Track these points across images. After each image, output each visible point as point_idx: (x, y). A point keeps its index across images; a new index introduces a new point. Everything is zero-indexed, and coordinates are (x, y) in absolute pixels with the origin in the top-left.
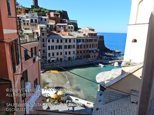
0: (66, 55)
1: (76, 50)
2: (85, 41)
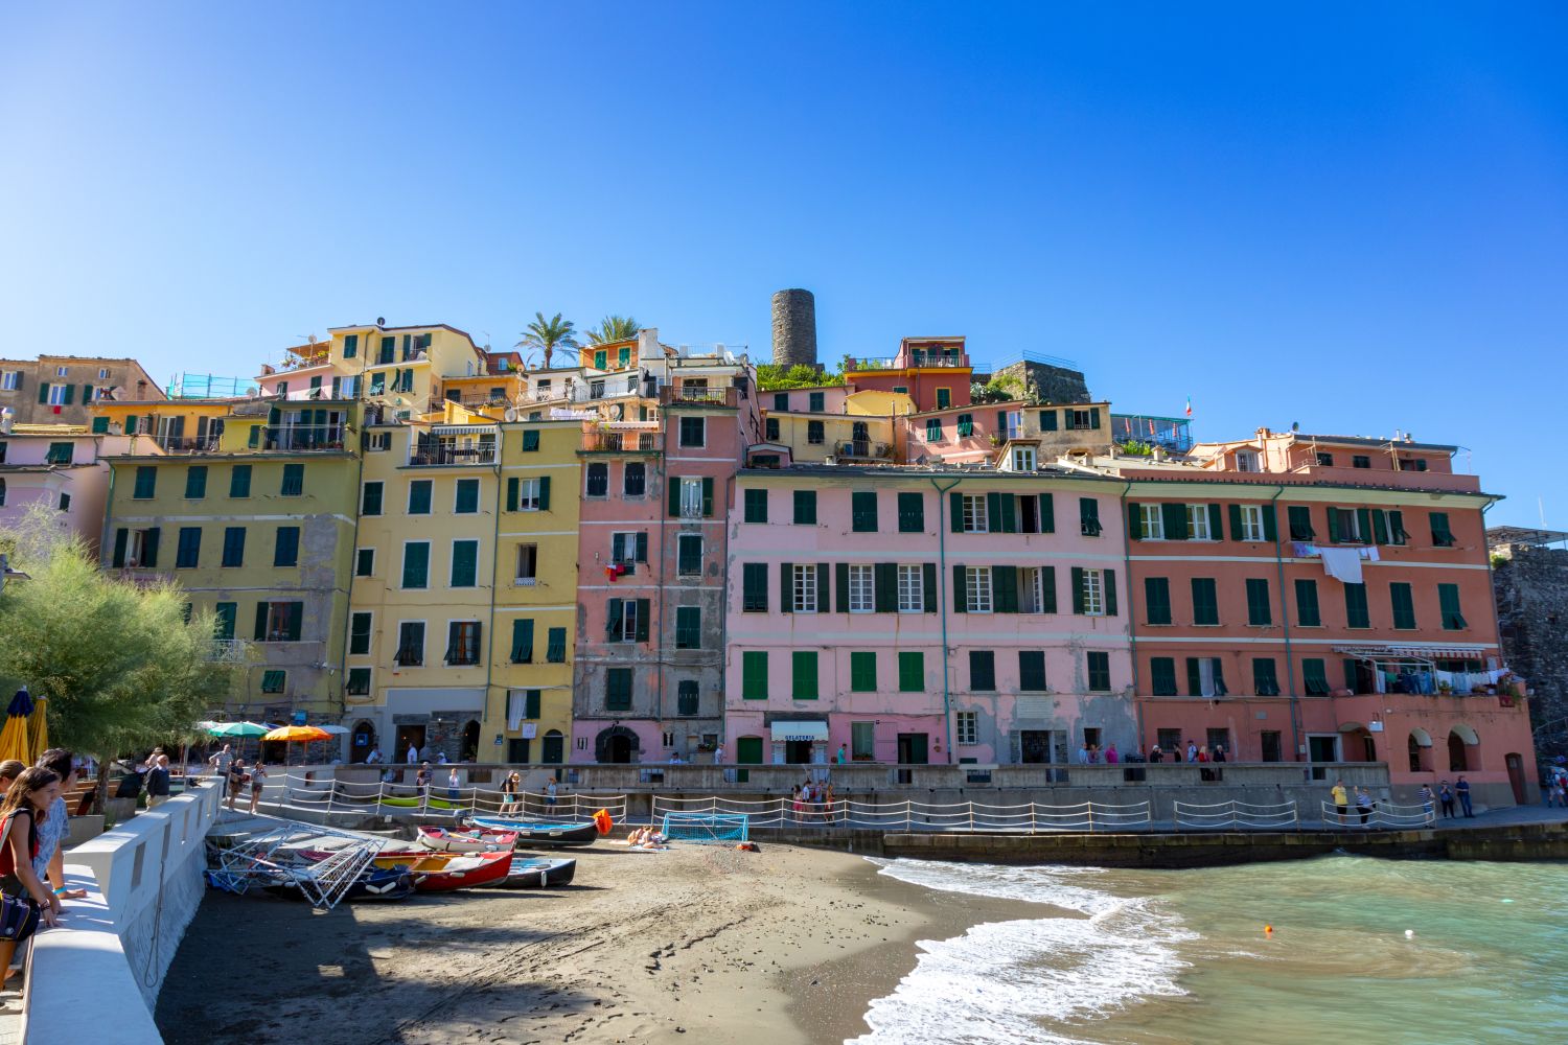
0: (981, 701)
1: (1134, 649)
2: (1255, 524)
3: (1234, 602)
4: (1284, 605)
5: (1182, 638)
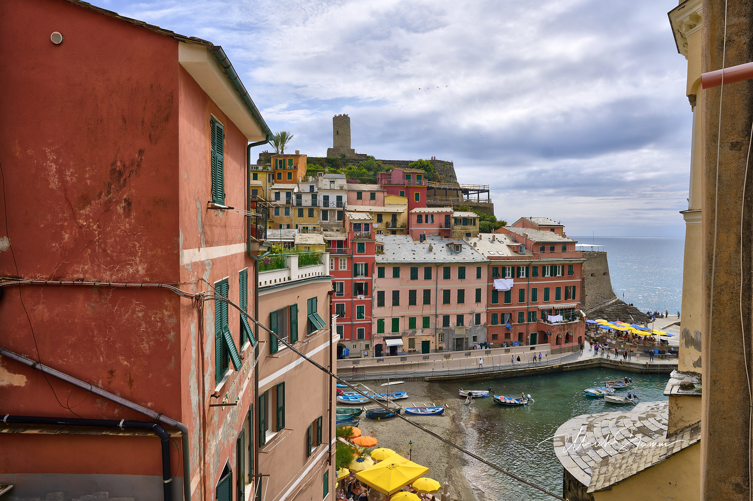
0: (445, 330)
1: (488, 312)
2: (523, 272)
3: (515, 297)
4: (528, 296)
5: (501, 308)
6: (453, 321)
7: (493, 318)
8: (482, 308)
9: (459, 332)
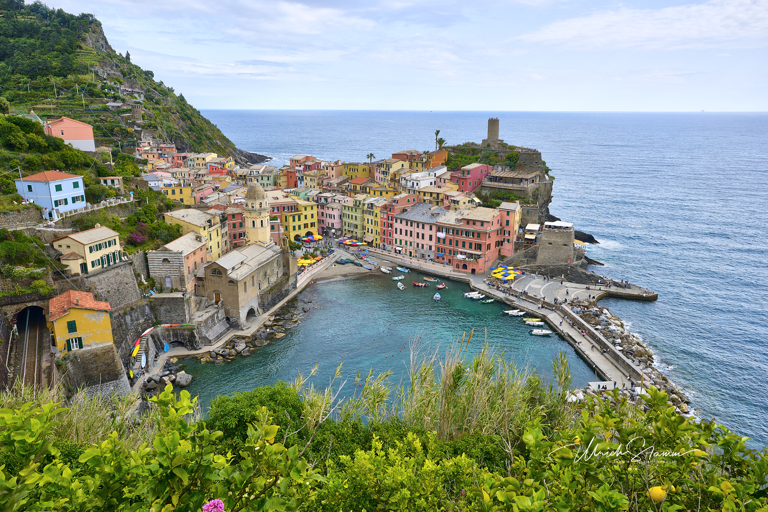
0: (417, 249)
1: (436, 246)
2: (451, 231)
3: (447, 242)
4: (454, 243)
5: (441, 245)
6: (420, 246)
7: (438, 249)
8: (433, 243)
9: (422, 251)
